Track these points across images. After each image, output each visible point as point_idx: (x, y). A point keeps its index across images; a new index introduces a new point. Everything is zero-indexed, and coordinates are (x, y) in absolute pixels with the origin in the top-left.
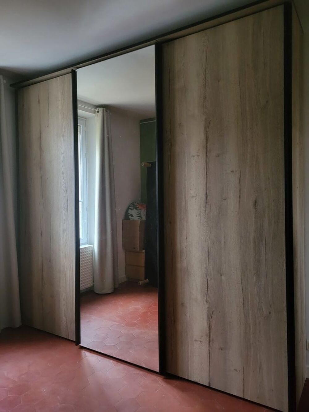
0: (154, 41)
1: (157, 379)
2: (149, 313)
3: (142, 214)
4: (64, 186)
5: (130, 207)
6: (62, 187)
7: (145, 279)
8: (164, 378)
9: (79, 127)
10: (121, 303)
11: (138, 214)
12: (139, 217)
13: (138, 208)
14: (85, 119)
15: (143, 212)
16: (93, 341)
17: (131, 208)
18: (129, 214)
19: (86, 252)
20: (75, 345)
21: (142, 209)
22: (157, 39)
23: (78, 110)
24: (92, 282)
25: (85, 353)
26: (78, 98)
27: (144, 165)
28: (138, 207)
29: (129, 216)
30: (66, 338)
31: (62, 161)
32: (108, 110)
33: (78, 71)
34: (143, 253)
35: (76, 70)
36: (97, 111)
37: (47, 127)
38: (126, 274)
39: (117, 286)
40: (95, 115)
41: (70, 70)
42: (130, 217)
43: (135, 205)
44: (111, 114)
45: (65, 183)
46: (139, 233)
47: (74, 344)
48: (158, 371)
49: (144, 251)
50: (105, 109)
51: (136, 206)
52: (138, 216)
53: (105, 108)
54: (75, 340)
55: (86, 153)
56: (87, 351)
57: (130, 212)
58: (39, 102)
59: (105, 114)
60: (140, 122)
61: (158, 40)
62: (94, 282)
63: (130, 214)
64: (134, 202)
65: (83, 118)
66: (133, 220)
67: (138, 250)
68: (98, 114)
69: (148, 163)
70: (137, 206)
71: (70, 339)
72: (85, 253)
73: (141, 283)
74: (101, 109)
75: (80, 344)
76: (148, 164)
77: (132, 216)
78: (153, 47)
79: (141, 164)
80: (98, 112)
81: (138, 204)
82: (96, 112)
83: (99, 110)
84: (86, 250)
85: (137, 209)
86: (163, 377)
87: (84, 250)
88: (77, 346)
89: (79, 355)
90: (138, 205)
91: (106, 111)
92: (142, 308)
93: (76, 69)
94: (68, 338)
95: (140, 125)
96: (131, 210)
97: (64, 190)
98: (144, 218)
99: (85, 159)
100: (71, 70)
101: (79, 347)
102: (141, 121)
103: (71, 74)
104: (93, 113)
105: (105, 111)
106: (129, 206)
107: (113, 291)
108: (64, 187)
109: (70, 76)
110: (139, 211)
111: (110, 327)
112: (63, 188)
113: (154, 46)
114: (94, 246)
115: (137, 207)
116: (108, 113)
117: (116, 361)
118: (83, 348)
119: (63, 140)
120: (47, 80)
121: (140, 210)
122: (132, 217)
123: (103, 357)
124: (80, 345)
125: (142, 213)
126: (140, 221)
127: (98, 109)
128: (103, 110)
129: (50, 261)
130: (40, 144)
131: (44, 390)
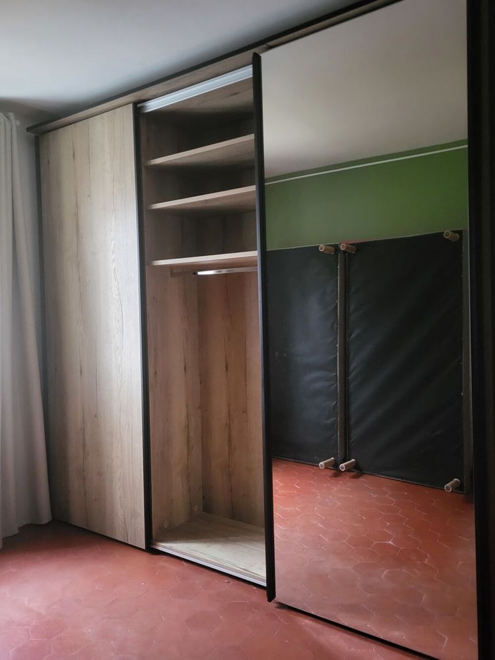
6: (114, 294)
31: (113, 253)
45: (118, 288)
58: (74, 155)
97: (117, 300)
108: (116, 294)
112: (115, 296)
119: (113, 216)
120: (86, 119)
124: (275, 599)
129: (95, 416)
130: (77, 225)
131: (89, 630)
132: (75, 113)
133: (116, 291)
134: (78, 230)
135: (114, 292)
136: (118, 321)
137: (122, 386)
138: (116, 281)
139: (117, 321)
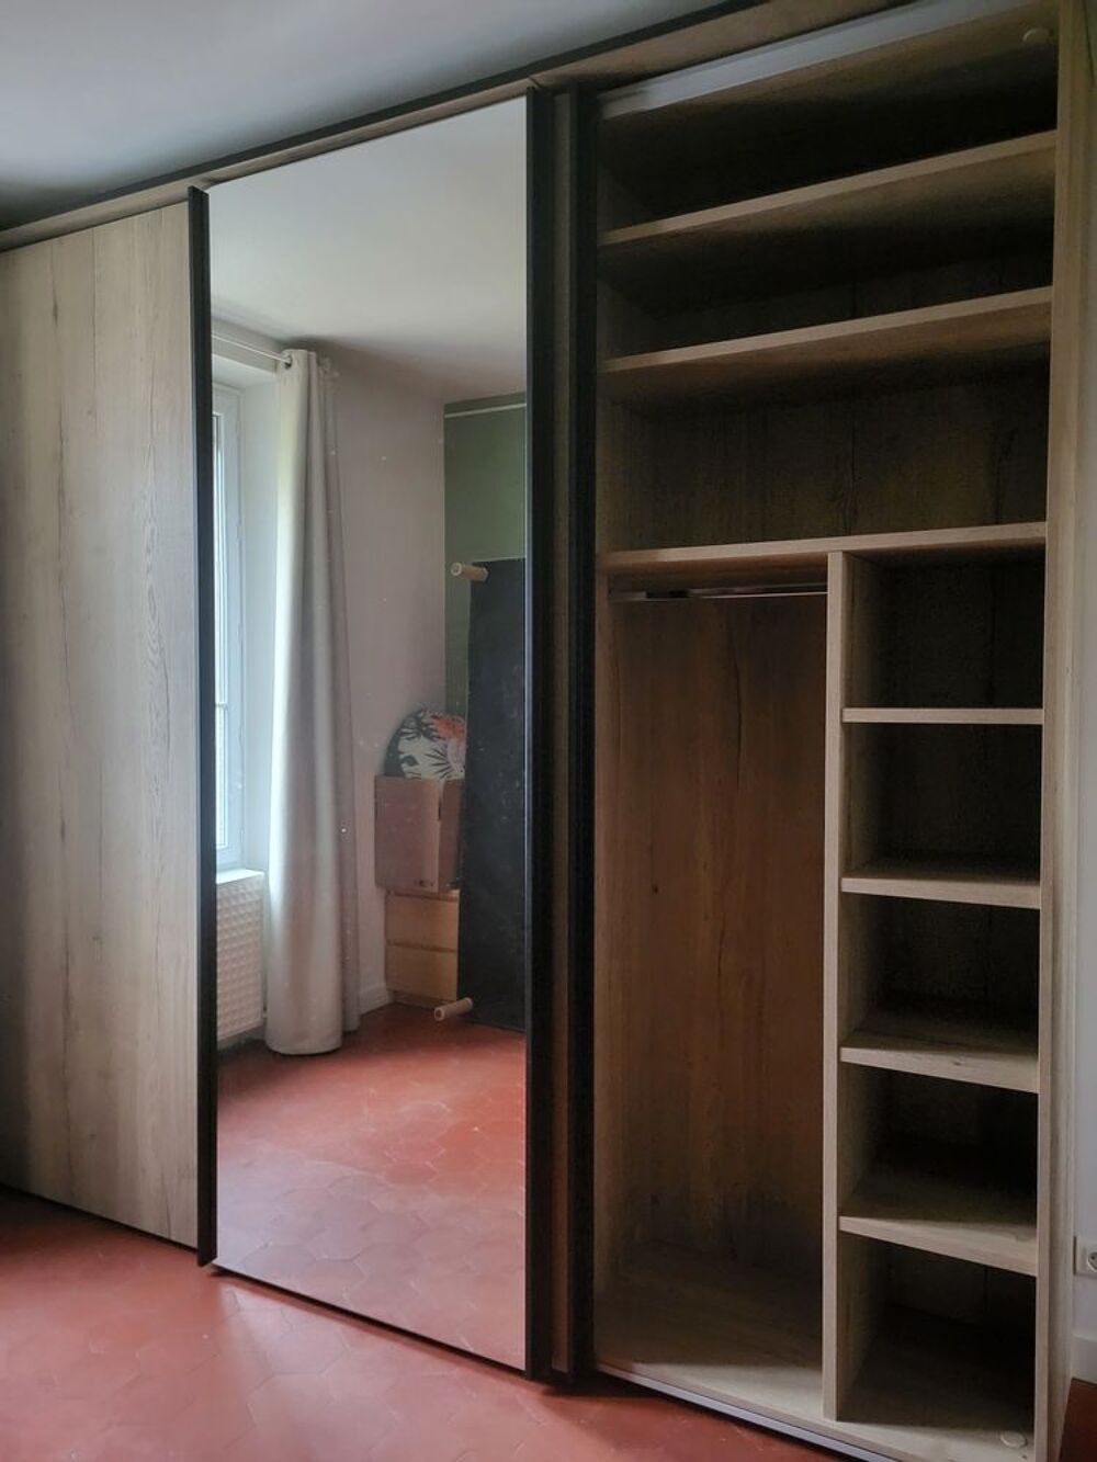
0: (525, 83)
1: (518, 1396)
2: (476, 1129)
3: (449, 754)
4: (155, 646)
5: (405, 730)
6: (149, 650)
7: (460, 997)
8: (547, 1393)
9: (215, 419)
10: (373, 1091)
11: (435, 753)
12: (440, 768)
13: (435, 734)
14: (237, 389)
15: (456, 750)
16: (266, 1245)
17: (408, 733)
18: (402, 756)
19: (236, 897)
20: (195, 1263)
21: (450, 737)
22: (537, 76)
23: (214, 356)
24: (259, 1008)
25: (235, 1296)
26: (214, 311)
27: (463, 573)
28: (436, 731)
29: (403, 761)
30: (158, 1234)
31: (148, 551)
32: (327, 361)
33: (216, 195)
34: (452, 900)
35: (207, 191)
36: (283, 359)
37: (89, 413)
38: (387, 978)
39: (354, 1024)
40: (274, 375)
41: (181, 187)
42: (405, 767)
43: (424, 721)
44: (336, 374)
45: (160, 637)
46: (439, 824)
47: (193, 1260)
48: (522, 1367)
49: (456, 893)
50: (313, 354)
51: (426, 725)
52: (437, 761)
53: (317, 351)
54: (194, 1243)
55: (240, 522)
56: (245, 1288)
57: (407, 747)
58: (55, 315)
59: (314, 374)
60: (447, 411)
61: (541, 78)
62: (265, 1009)
63: (407, 754)
64: (420, 712)
65: (229, 386)
66: (417, 778)
67: (435, 889)
68: (287, 372)
69: (475, 564)
70: (432, 724)
71: (174, 1238)
72: (234, 903)
73: (443, 1014)
74: (298, 356)
75: (215, 1257)
76: (475, 568)
77: (412, 761)
78: (520, 105)
79: (448, 567)
80: (288, 366)
81: (434, 717)
82: (281, 366)
83: (290, 356)
84: (237, 890)
85: (431, 738)
86: (542, 1387)
87: (229, 891)
88: (205, 1268)
89: (211, 1304)
90: (435, 721)
91: (318, 363)
92: (449, 1110)
93: (207, 187)
94: (165, 1235)
95: (446, 420)
96: (409, 739)
97: (156, 662)
98: (458, 772)
99: (237, 545)
100: (186, 190)
101: (213, 1271)
102: (449, 408)
103: (186, 203)
104: (267, 369)
105: (314, 362)
106: (403, 726)
107: (338, 1046)
108: (152, 650)
109: (182, 212)
110: (438, 745)
111: (330, 1187)
112: (151, 655)
113: (522, 102)
114: (267, 876)
115: (431, 729)
116: (325, 372)
117: (359, 1327)
118: (224, 1273)
119: (151, 463)
120: (88, 227)
121: (441, 741)
122: (411, 765)
123: (307, 1309)
124: (215, 1262)
125: (449, 750)
126: (443, 781)
127: (286, 353)
128: (309, 356)
129: (94, 939)
130: (61, 481)
131: (73, 1456)
132: (63, 210)
133: (154, 641)
134: (61, 493)
135: (149, 644)
136: (157, 715)
137: (163, 868)
138: (153, 618)
139: (154, 716)
